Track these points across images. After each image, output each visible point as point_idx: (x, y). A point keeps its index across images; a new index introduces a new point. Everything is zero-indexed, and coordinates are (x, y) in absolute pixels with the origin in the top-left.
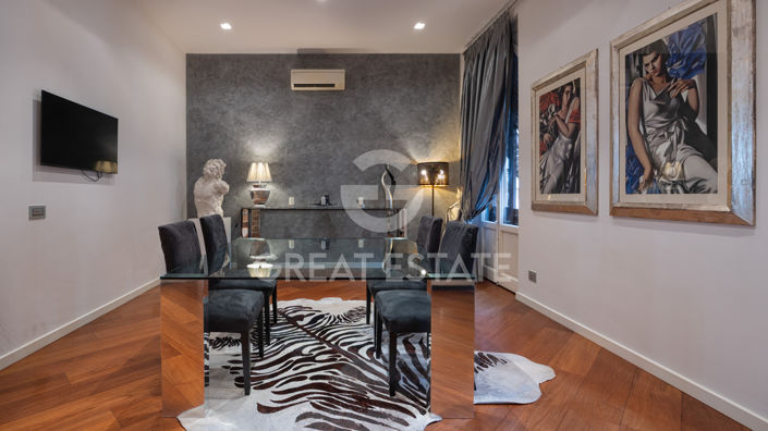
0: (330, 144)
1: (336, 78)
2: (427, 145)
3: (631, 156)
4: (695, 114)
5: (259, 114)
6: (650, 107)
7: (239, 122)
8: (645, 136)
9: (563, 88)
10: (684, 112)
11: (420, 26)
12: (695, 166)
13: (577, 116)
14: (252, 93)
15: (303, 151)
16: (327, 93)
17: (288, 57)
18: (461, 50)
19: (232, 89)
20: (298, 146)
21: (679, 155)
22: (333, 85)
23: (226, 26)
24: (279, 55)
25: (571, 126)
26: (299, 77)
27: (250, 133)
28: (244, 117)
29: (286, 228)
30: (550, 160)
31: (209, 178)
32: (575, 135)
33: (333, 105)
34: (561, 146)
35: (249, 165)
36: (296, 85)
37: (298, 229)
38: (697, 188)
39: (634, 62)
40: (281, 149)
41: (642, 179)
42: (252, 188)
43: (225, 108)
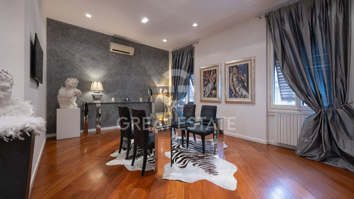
0: (126, 76)
1: (131, 51)
2: (160, 80)
3: (230, 89)
4: (244, 82)
5: (93, 59)
6: (235, 79)
7: (81, 61)
8: (234, 85)
9: (211, 71)
10: (242, 81)
11: (165, 41)
12: (244, 92)
13: (215, 79)
14: (89, 48)
15: (115, 78)
16: (126, 56)
17: (108, 36)
18: (170, 51)
19: (78, 44)
20: (113, 76)
21: (241, 90)
22: (129, 53)
23: (88, 16)
24: (104, 34)
25: (214, 81)
26: (113, 46)
27: (88, 67)
28: (85, 59)
29: (107, 112)
30: (207, 89)
31: (70, 87)
32: (215, 83)
33: (128, 61)
34: (210, 86)
35: (90, 83)
36: (113, 50)
37: (113, 112)
38: (245, 97)
39: (231, 69)
40: (105, 76)
41: (233, 95)
42: (92, 93)
43: (74, 52)
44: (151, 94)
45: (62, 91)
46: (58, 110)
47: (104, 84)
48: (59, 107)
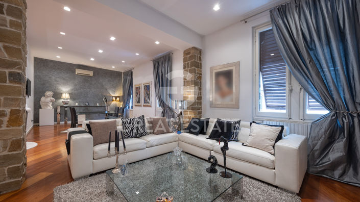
0: (88, 89)
1: (91, 73)
2: (114, 92)
5: (64, 79)
7: (56, 81)
9: (138, 87)
14: (61, 73)
15: (79, 91)
16: (88, 76)
17: (75, 65)
19: (54, 71)
20: (78, 89)
24: (71, 64)
25: (139, 93)
26: (78, 71)
27: (60, 84)
28: (58, 79)
30: (137, 98)
31: (48, 97)
33: (89, 79)
34: (138, 96)
35: (62, 94)
36: (78, 73)
40: (72, 90)
41: (145, 102)
42: (63, 100)
43: (51, 76)
44: (106, 101)
45: (43, 99)
46: (40, 109)
47: (70, 94)
48: (41, 108)
